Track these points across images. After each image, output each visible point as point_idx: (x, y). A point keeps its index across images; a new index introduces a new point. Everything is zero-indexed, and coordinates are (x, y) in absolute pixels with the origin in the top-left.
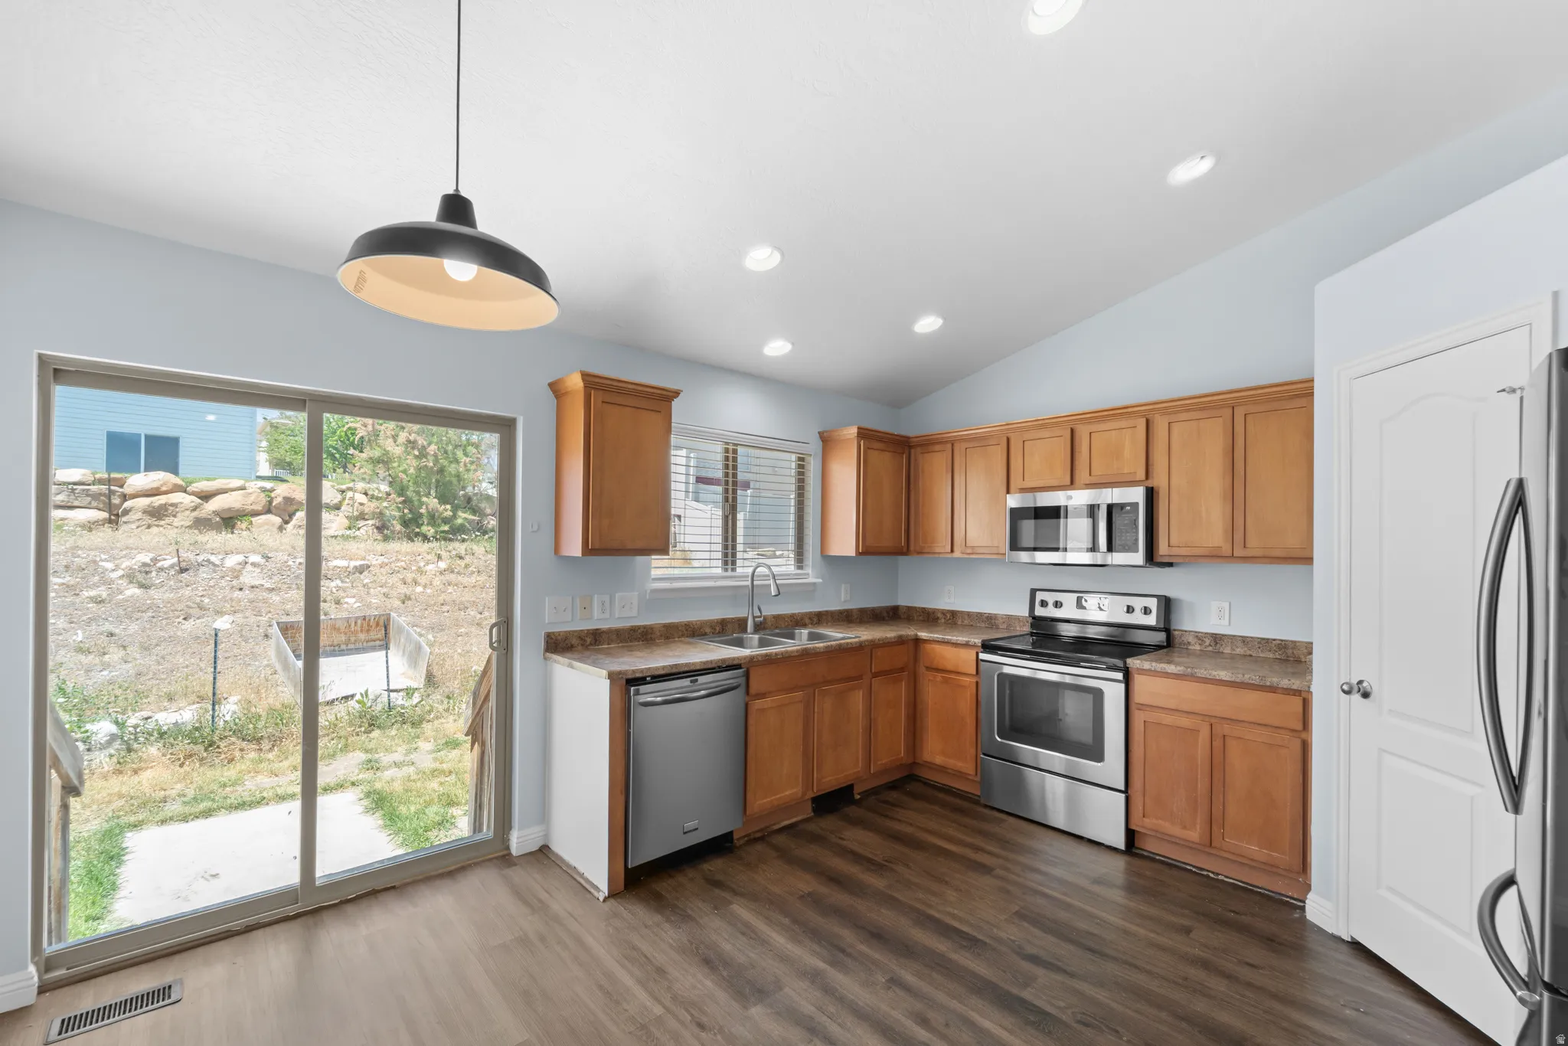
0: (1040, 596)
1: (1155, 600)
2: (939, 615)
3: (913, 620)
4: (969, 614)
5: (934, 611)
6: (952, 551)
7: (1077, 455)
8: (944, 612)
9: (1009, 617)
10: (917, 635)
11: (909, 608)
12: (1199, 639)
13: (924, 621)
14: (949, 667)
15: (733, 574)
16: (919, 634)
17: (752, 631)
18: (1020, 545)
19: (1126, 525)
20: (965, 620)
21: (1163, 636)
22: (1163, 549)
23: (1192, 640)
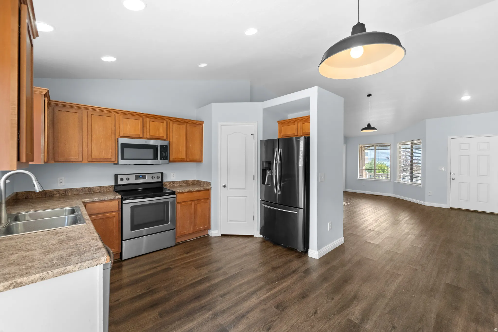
0: (119, 177)
1: (160, 174)
2: (55, 193)
4: (77, 189)
5: (50, 191)
7: (145, 128)
8: (58, 191)
10: (82, 201)
12: (169, 183)
14: (102, 211)
18: (125, 158)
19: (164, 152)
20: (74, 192)
21: (161, 184)
22: (171, 159)
23: (167, 184)
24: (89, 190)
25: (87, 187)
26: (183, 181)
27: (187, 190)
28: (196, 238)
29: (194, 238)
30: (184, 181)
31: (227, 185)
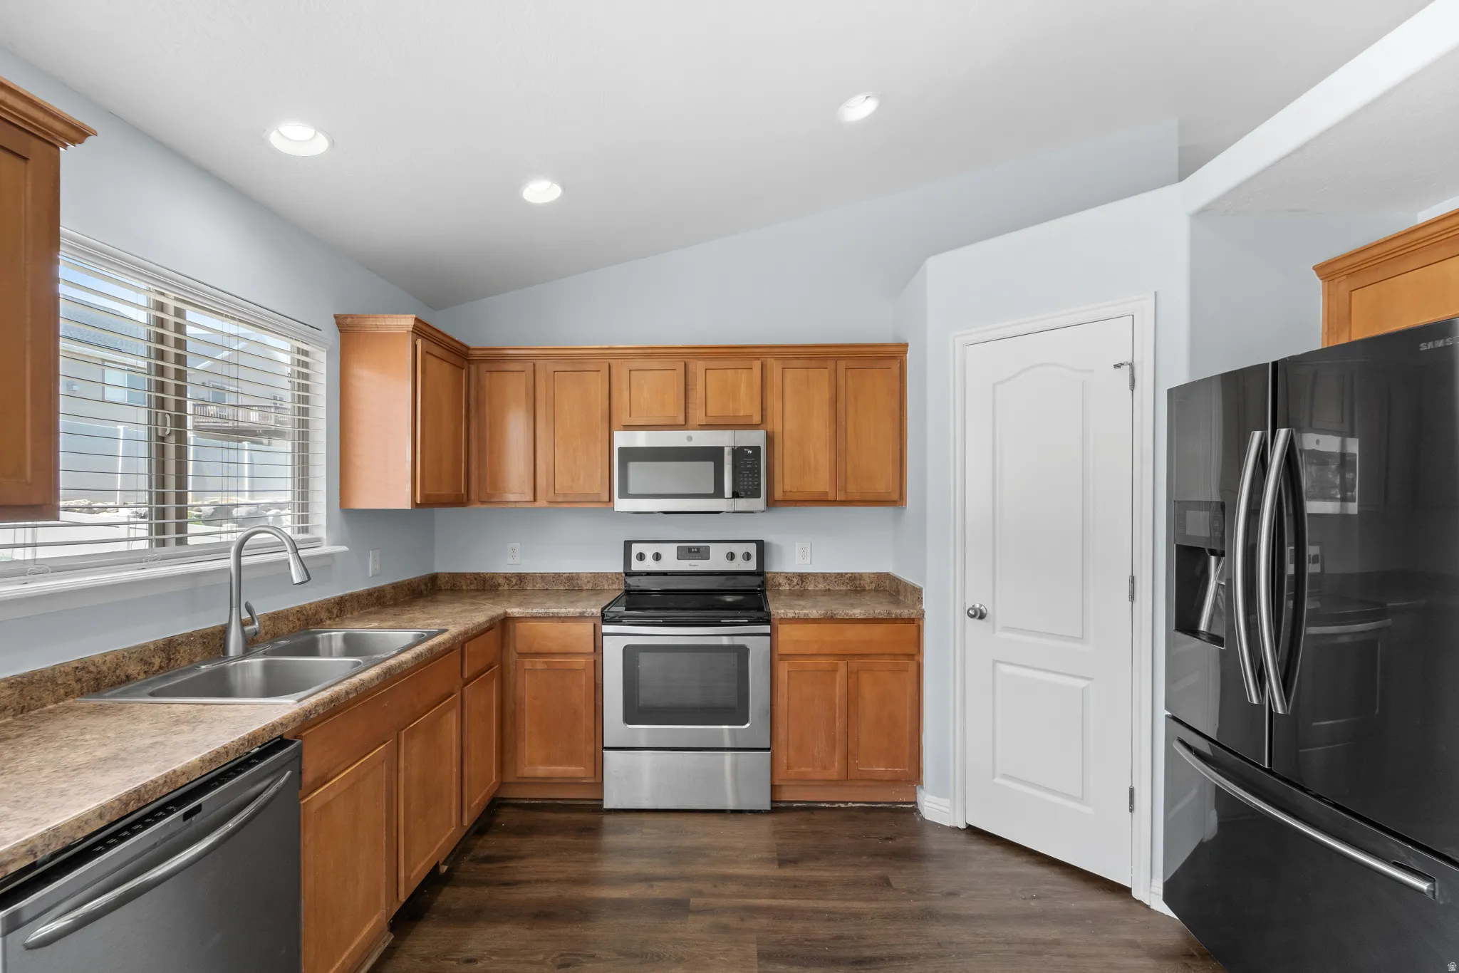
0: (636, 549)
1: (754, 545)
2: (501, 581)
3: (461, 590)
4: (543, 576)
5: (494, 576)
6: (535, 500)
7: (691, 394)
8: (507, 577)
9: (596, 576)
10: (506, 613)
11: (454, 576)
12: (789, 579)
13: (478, 590)
14: (554, 647)
15: (182, 550)
16: (509, 611)
17: (240, 652)
18: (631, 491)
19: (749, 469)
20: (537, 583)
21: (757, 580)
22: (778, 495)
23: (782, 581)
24: (569, 581)
25: (565, 573)
26: (838, 574)
27: (815, 611)
28: (858, 805)
29: (853, 803)
30: (841, 575)
31: (990, 612)
